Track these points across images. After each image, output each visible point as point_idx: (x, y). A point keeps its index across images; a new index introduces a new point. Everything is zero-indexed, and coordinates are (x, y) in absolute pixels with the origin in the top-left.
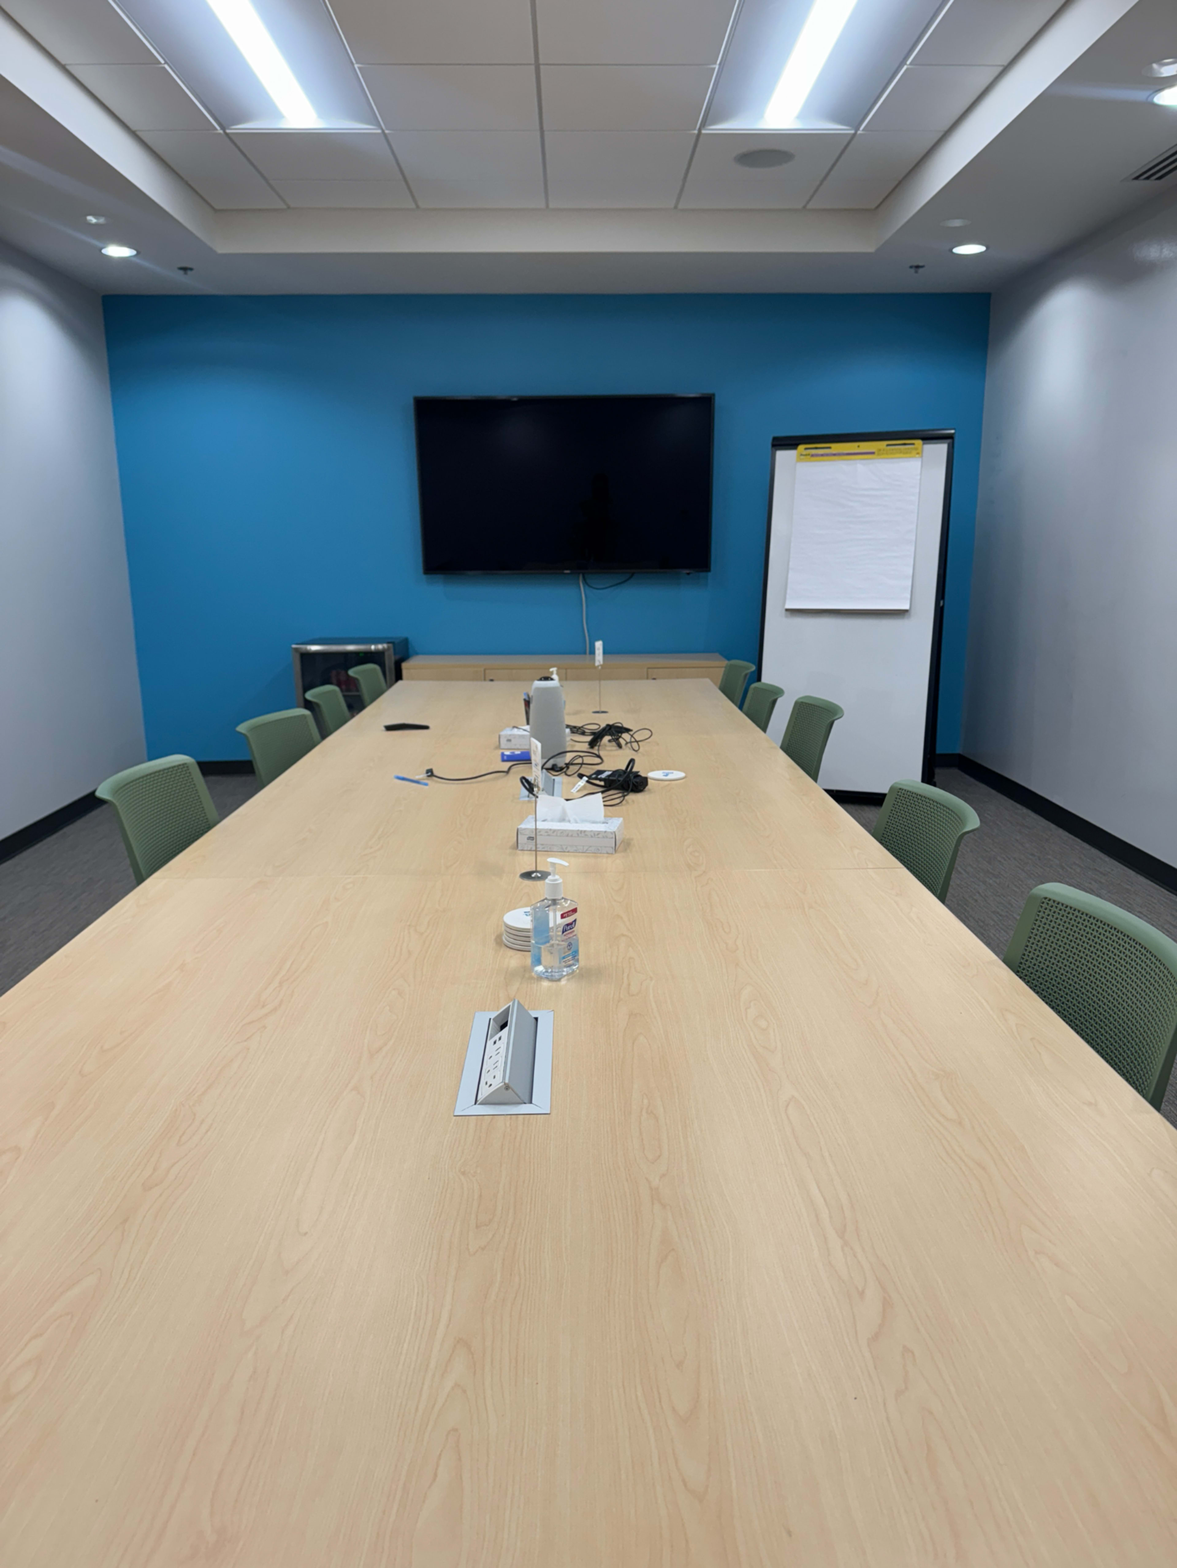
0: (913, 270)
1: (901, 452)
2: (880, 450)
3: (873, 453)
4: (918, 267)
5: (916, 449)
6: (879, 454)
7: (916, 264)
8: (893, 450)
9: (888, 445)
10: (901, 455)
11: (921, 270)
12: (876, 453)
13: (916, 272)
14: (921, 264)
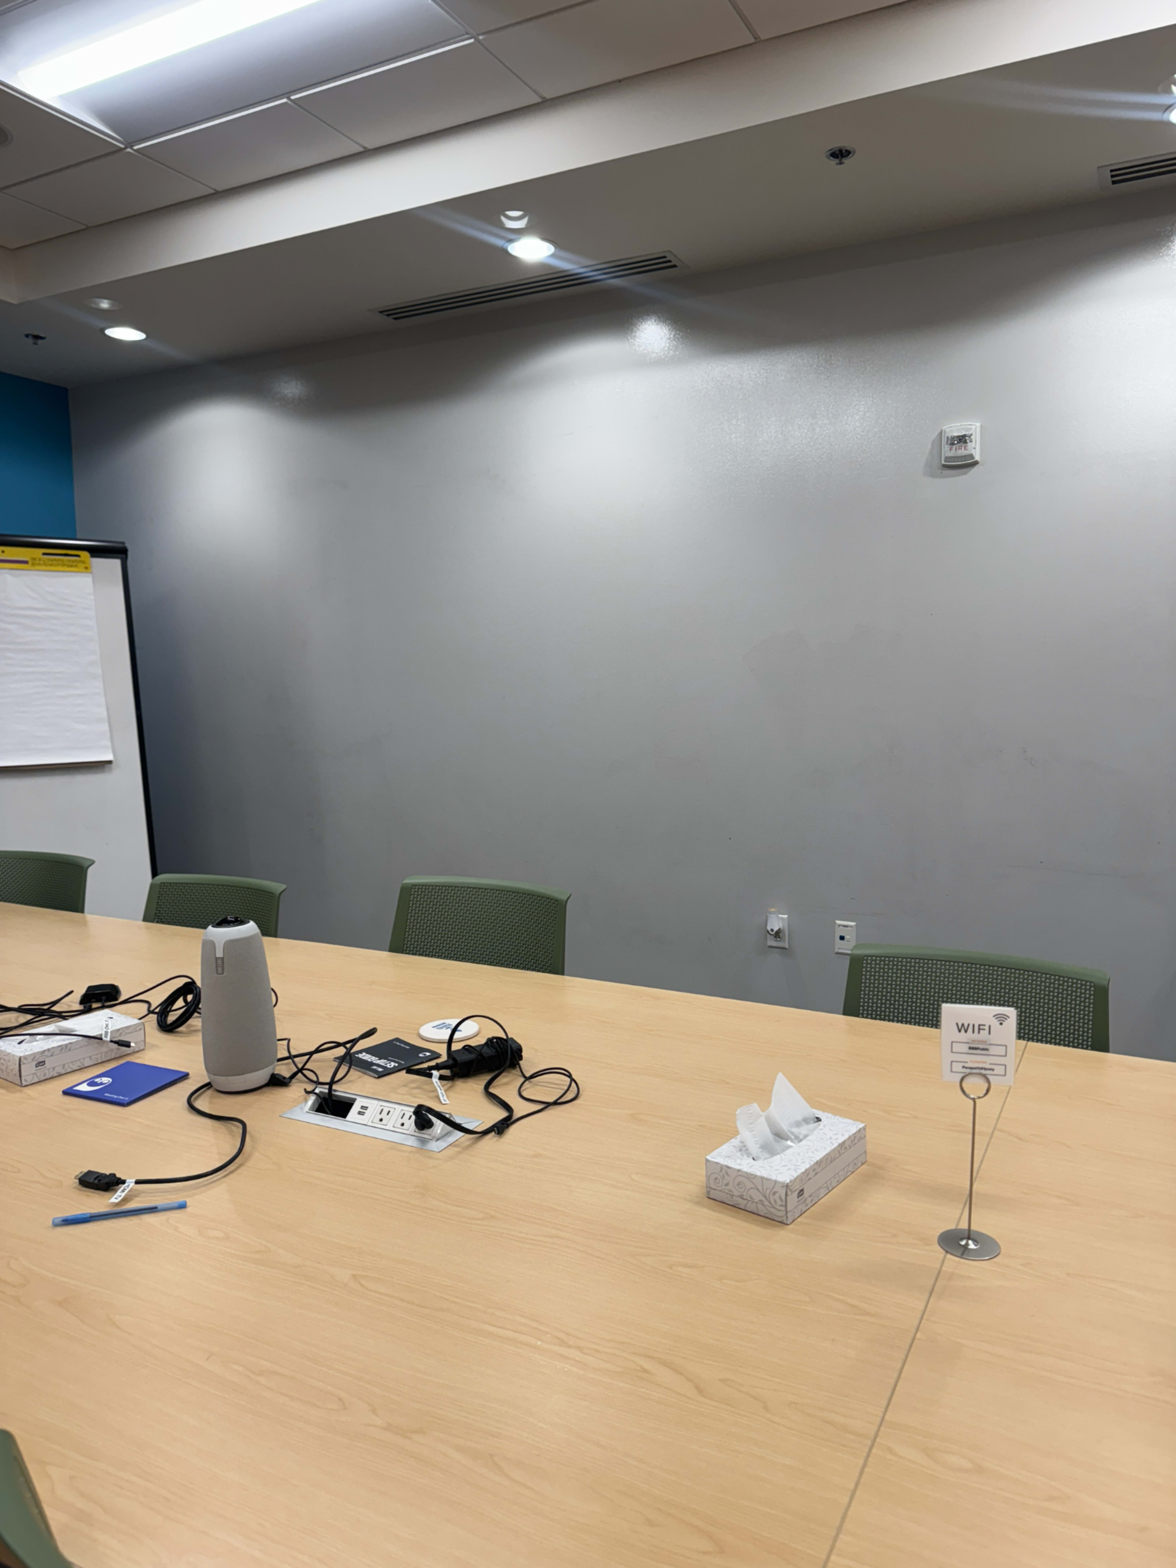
0: (30, 340)
1: (64, 565)
2: (34, 559)
3: (26, 562)
4: (37, 337)
5: (83, 562)
6: (33, 564)
7: (36, 333)
8: (51, 560)
9: (44, 554)
10: (66, 568)
11: (40, 341)
12: (30, 563)
13: (35, 344)
14: (42, 335)
